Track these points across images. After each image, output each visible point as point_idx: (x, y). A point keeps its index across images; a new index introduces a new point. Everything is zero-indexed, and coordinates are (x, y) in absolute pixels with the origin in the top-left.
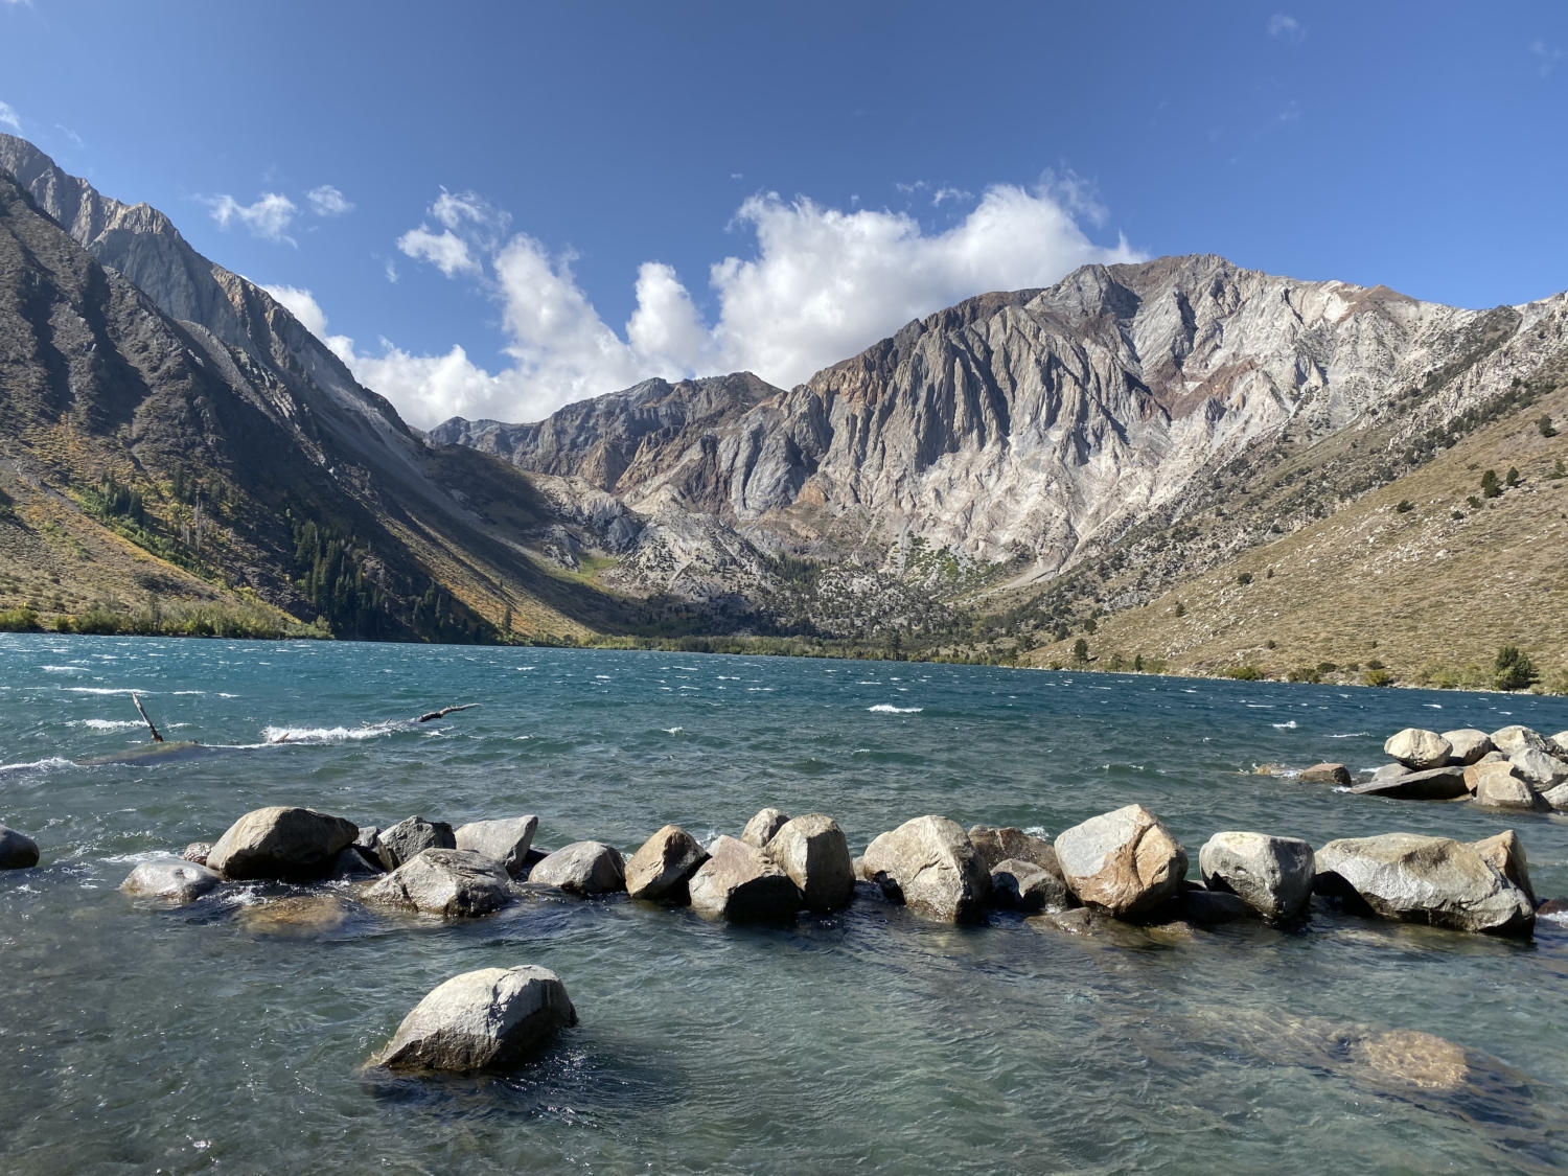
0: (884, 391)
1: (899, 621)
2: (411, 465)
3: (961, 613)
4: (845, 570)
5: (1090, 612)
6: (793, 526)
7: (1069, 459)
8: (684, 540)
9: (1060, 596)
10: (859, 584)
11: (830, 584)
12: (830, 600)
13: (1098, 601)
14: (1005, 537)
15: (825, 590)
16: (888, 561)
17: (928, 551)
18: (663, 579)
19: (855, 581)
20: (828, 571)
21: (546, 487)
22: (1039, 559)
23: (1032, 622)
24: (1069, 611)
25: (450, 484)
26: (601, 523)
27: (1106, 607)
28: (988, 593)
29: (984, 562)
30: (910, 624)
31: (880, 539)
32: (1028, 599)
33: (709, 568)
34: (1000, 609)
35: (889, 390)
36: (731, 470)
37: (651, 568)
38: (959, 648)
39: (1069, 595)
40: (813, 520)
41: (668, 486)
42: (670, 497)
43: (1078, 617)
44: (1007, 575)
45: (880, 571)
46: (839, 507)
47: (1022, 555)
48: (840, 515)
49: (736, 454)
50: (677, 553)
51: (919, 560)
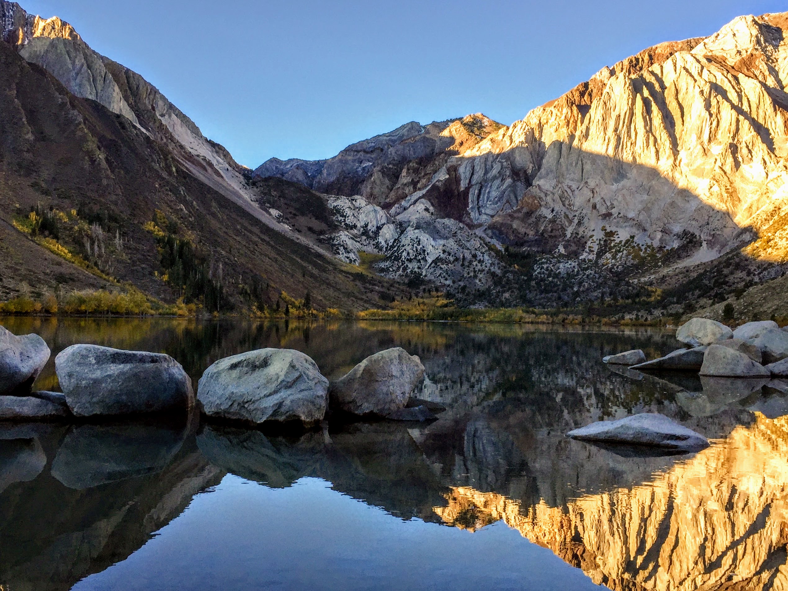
0: (582, 122)
1: (595, 294)
2: (242, 192)
3: (642, 287)
4: (554, 257)
5: (744, 283)
6: (515, 226)
7: (727, 168)
8: (434, 239)
9: (720, 272)
10: (563, 267)
11: (542, 268)
12: (543, 280)
13: (749, 274)
14: (677, 229)
15: (539, 273)
16: (587, 250)
17: (618, 241)
18: (419, 268)
19: (561, 265)
20: (540, 259)
21: (335, 204)
22: (704, 244)
23: (697, 292)
24: (726, 283)
25: (268, 205)
26: (374, 229)
27: (756, 279)
28: (665, 271)
29: (661, 248)
30: (603, 296)
31: (581, 233)
32: (695, 275)
33: (451, 259)
34: (673, 284)
35: (586, 121)
36: (470, 186)
37: (410, 260)
38: (639, 314)
39: (726, 271)
40: (530, 221)
41: (423, 200)
42: (424, 208)
43: (733, 288)
44: (679, 257)
45: (580, 258)
46: (549, 211)
47: (691, 241)
48: (550, 216)
49: (473, 174)
50: (429, 249)
51: (611, 248)
